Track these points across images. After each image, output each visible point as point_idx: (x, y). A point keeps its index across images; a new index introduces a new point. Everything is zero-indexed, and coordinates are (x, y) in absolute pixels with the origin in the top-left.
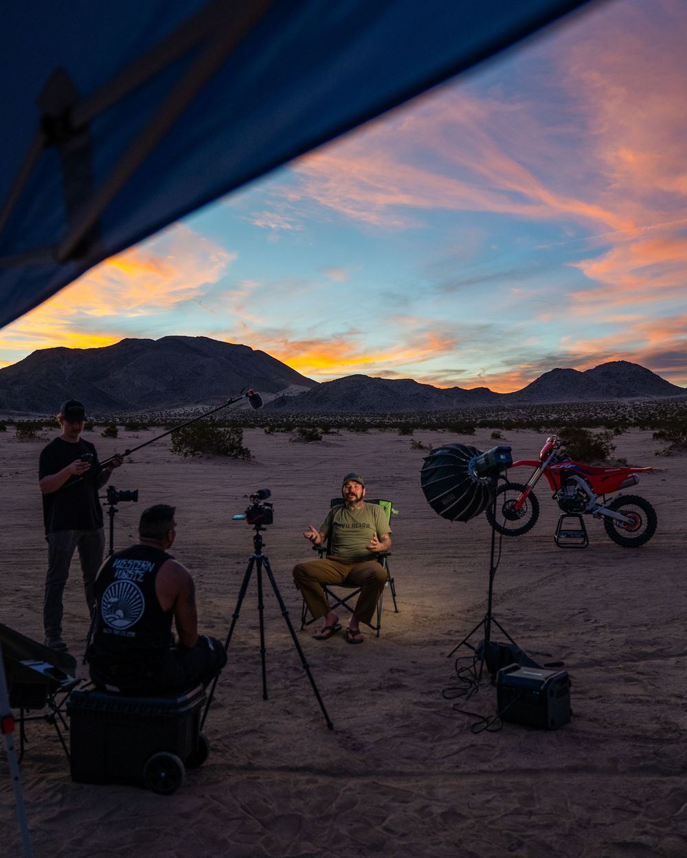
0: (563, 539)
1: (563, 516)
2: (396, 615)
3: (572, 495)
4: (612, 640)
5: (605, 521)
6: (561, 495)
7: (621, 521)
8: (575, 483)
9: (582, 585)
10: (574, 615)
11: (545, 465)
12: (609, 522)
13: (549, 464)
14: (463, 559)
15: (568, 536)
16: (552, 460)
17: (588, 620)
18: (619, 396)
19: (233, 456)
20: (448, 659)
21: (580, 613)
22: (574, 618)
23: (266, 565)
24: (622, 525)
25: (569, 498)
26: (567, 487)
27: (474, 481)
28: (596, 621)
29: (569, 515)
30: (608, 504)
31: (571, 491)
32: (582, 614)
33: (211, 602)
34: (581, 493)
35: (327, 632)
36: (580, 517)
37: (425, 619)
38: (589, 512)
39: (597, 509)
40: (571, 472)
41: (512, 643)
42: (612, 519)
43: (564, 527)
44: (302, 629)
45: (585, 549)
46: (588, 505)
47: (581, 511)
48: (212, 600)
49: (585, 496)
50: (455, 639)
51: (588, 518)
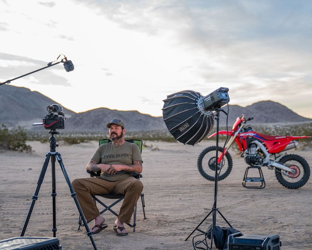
0: (249, 183)
1: (249, 168)
2: (145, 220)
3: (254, 153)
4: (296, 232)
5: (276, 171)
6: (247, 154)
7: (286, 171)
8: (256, 146)
9: (267, 205)
10: (265, 220)
11: (236, 134)
12: (278, 172)
13: (239, 133)
14: (184, 194)
15: (252, 181)
16: (241, 131)
17: (276, 222)
18: (266, 122)
19: (20, 151)
20: (186, 242)
21: (269, 218)
22: (266, 221)
23: (59, 159)
24: (287, 174)
25: (252, 156)
26: (251, 148)
27: (202, 114)
28: (281, 223)
29: (252, 167)
30: (278, 160)
31: (253, 151)
32: (271, 219)
33: (8, 220)
34: (260, 153)
35: (97, 229)
36: (259, 168)
37: (165, 222)
38: (266, 165)
39: (271, 163)
40: (253, 138)
41: (230, 227)
42: (280, 170)
43: (249, 176)
44: (79, 229)
45: (264, 189)
46: (265, 160)
47: (261, 164)
48: (9, 218)
49: (262, 154)
50: (188, 232)
51: (264, 169)
